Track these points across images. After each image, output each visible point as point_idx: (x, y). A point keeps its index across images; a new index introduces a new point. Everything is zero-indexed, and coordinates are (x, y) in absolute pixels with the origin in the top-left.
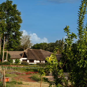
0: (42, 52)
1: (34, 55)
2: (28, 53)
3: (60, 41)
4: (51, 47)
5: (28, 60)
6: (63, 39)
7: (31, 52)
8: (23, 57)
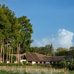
0: (37, 55)
1: (32, 58)
2: (27, 56)
3: (49, 45)
4: (42, 50)
5: (27, 61)
6: (52, 44)
7: (29, 55)
8: (23, 59)
